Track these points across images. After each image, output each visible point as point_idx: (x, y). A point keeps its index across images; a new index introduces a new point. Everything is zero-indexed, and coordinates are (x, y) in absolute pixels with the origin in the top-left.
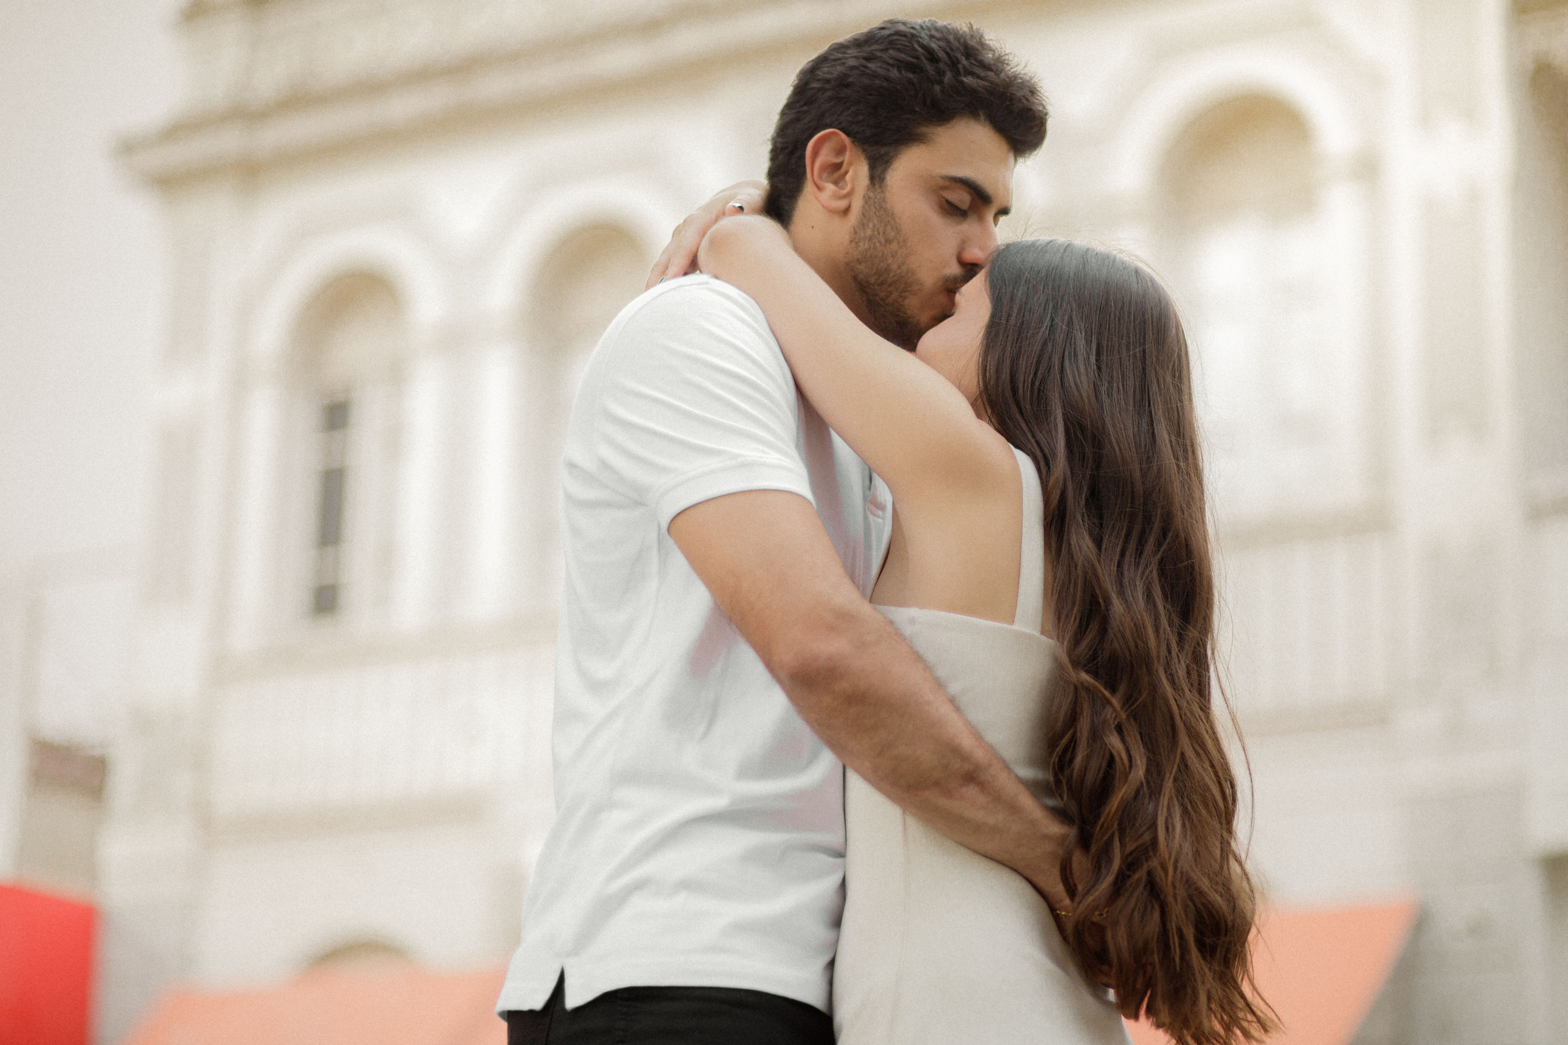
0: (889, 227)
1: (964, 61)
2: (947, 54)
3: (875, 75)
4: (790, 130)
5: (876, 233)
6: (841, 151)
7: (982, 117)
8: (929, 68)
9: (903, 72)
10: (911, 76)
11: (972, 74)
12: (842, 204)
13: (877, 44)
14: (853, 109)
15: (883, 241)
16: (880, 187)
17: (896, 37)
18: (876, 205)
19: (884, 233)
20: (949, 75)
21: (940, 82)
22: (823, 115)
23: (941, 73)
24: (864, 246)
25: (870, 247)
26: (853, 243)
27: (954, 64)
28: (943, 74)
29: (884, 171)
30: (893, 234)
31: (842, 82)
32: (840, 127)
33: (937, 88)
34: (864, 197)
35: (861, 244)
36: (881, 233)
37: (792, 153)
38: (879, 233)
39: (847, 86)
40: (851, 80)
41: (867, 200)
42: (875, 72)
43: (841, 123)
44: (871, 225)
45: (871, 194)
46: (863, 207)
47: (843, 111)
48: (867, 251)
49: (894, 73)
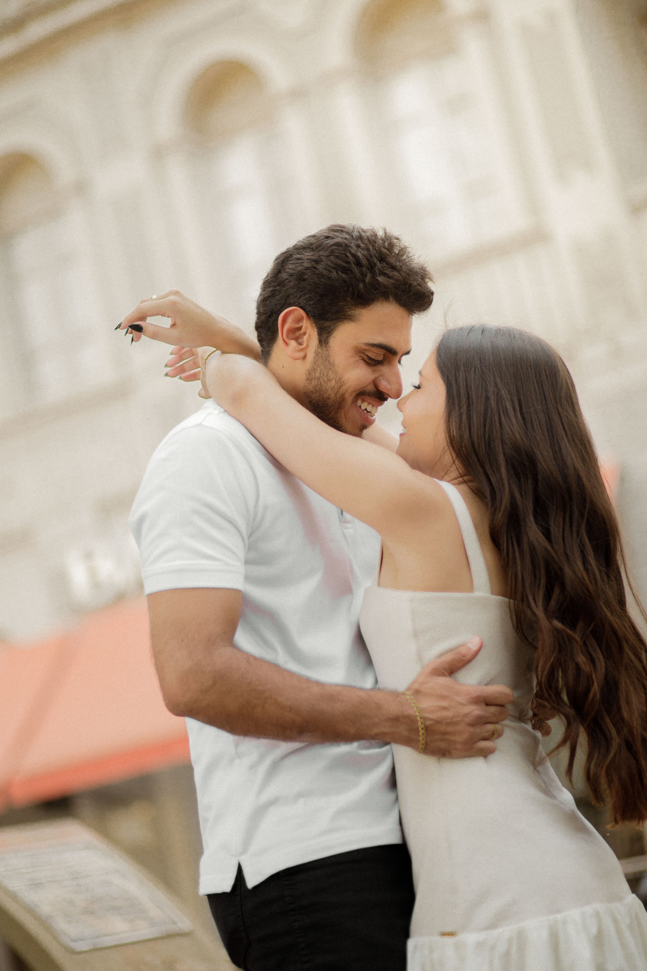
0: (330, 372)
1: (379, 265)
2: (368, 260)
3: (321, 275)
4: (268, 302)
5: (322, 375)
6: (300, 320)
7: (391, 299)
8: (356, 270)
9: (340, 274)
10: (344, 276)
11: (385, 274)
12: (302, 354)
13: (323, 251)
14: (307, 296)
15: (326, 380)
16: (326, 347)
17: (334, 247)
18: (323, 358)
19: (327, 375)
20: (369, 276)
21: (364, 282)
22: (288, 296)
23: (364, 275)
24: (314, 383)
25: (318, 384)
26: (309, 380)
27: (371, 267)
28: (365, 276)
29: (328, 337)
30: (332, 376)
31: (300, 277)
32: (299, 306)
33: (361, 285)
34: (315, 352)
35: (313, 382)
36: (325, 375)
37: (270, 316)
38: (323, 375)
39: (304, 280)
40: (305, 277)
41: (317, 354)
42: (322, 272)
43: (300, 304)
44: (319, 369)
45: (320, 351)
46: (314, 358)
47: (301, 297)
48: (316, 387)
49: (334, 274)
